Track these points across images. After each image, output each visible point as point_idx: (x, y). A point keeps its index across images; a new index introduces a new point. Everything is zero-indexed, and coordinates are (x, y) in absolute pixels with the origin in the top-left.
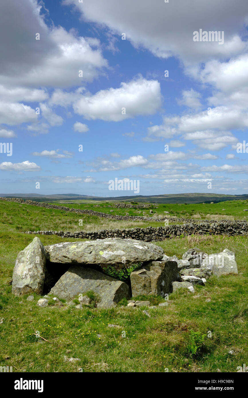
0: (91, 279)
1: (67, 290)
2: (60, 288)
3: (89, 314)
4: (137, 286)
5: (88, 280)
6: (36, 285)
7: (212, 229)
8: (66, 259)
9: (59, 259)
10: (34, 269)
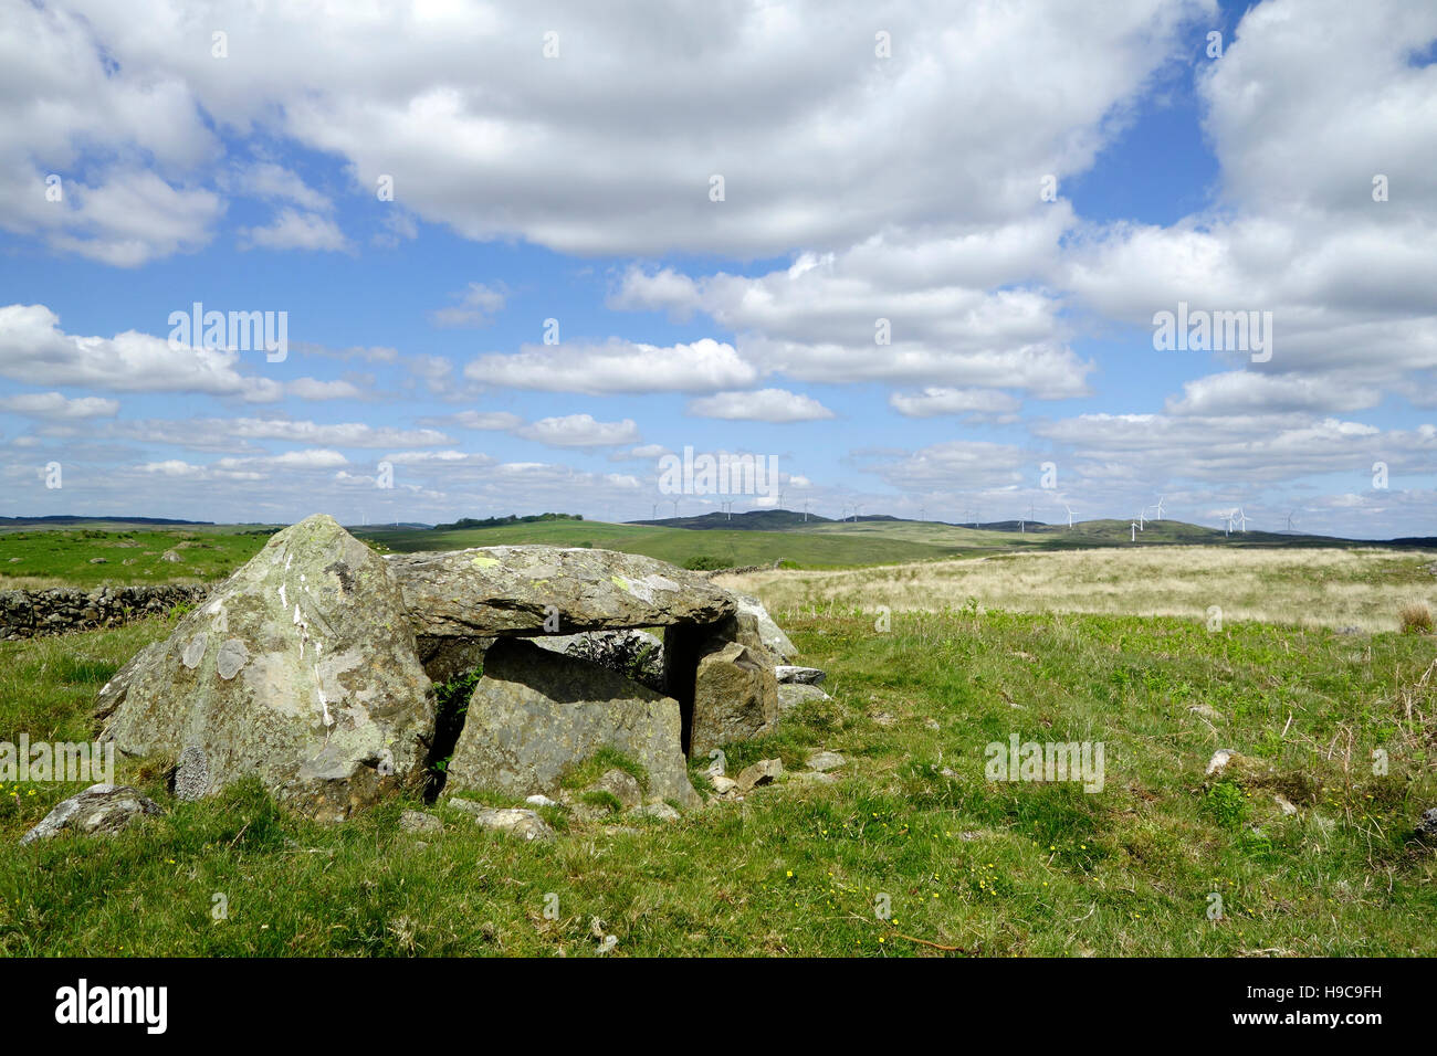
0: (589, 699)
1: (517, 762)
2: (486, 757)
4: (716, 709)
5: (580, 703)
6: (408, 753)
8: (506, 613)
9: (465, 617)
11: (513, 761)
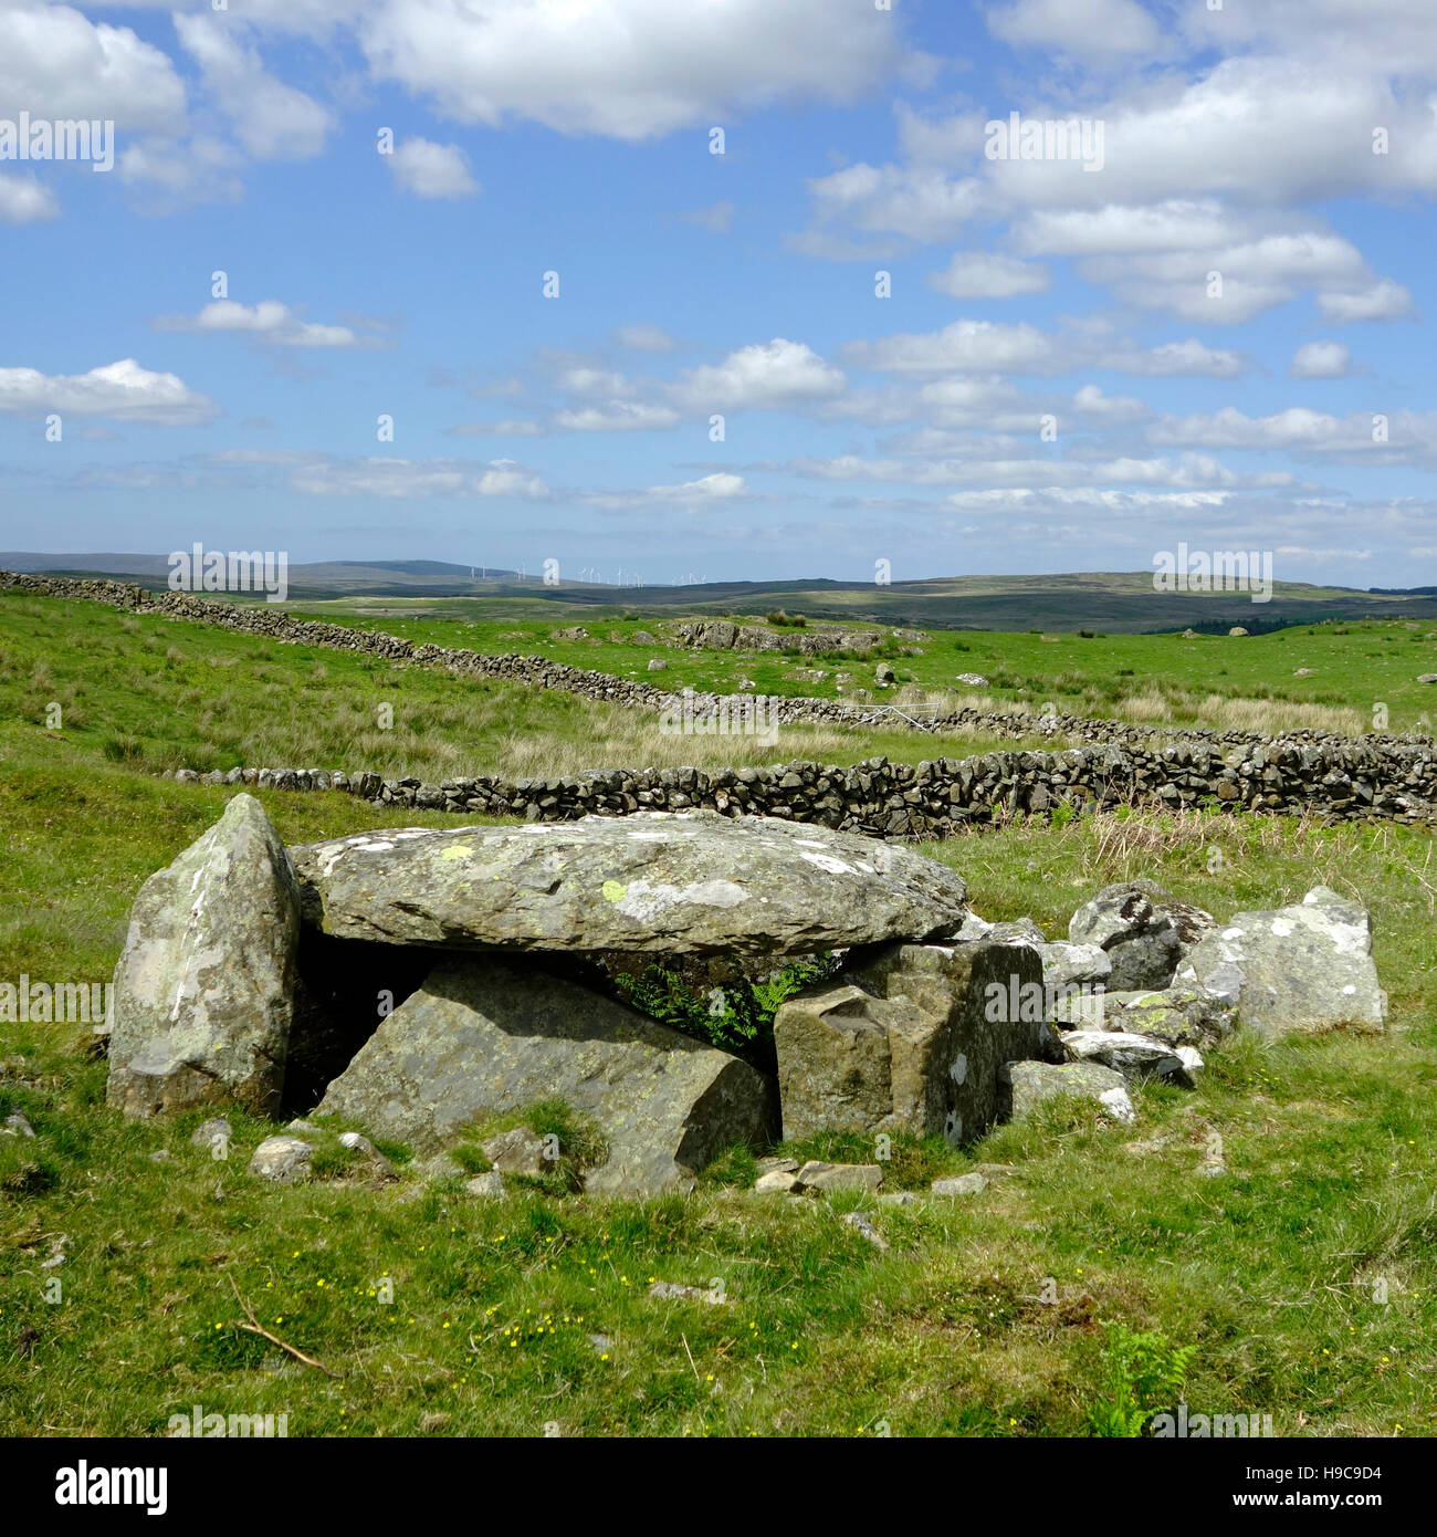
0: (552, 1033)
1: (417, 1095)
2: (377, 1083)
3: (544, 1224)
4: (811, 1079)
5: (538, 1039)
6: (245, 1062)
7: (1236, 782)
8: (414, 920)
9: (375, 919)
10: (229, 971)
11: (413, 1093)
